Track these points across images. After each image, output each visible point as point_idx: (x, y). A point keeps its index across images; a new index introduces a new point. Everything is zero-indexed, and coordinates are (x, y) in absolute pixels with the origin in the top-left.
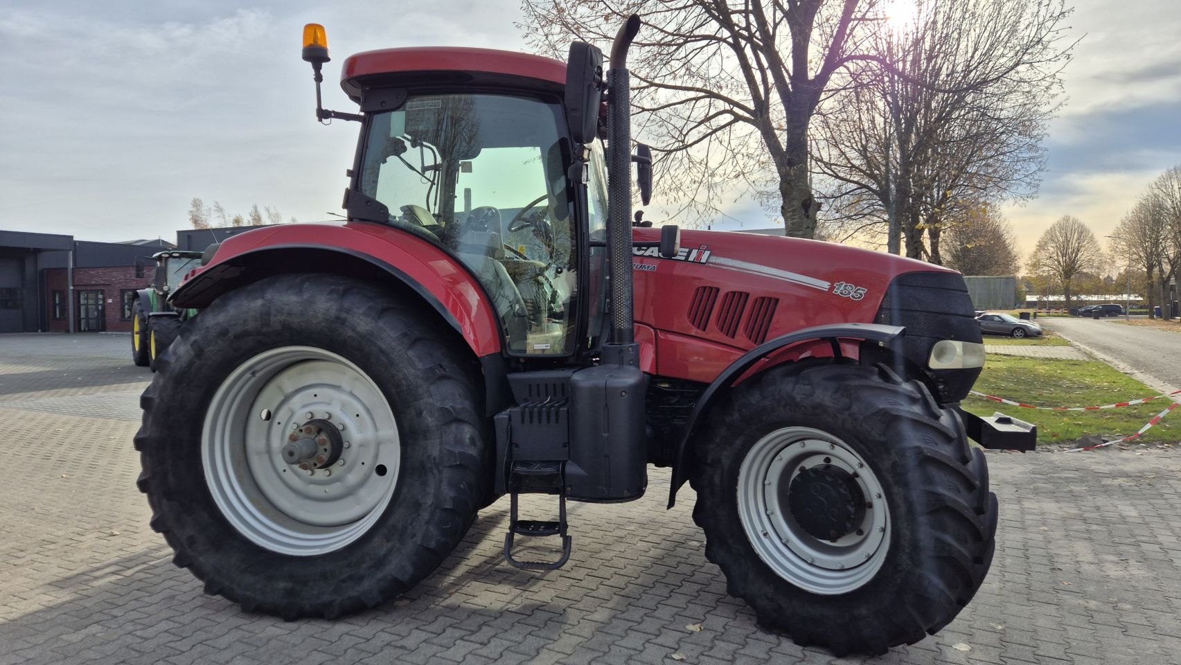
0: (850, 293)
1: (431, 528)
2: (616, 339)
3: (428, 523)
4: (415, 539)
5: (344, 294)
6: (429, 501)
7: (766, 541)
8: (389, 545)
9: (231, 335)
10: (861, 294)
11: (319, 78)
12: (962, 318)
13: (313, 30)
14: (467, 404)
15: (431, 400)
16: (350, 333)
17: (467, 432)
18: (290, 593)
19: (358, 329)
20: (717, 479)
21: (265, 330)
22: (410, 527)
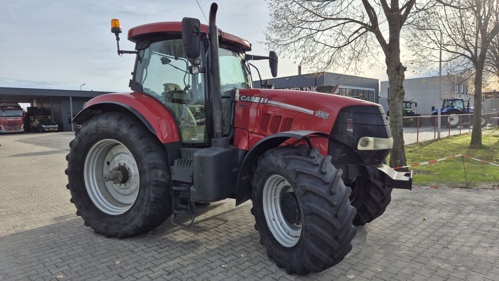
0: (322, 116)
1: (148, 208)
2: (215, 137)
3: (146, 206)
4: (142, 212)
5: (120, 120)
6: (146, 198)
7: (274, 223)
8: (135, 213)
9: (88, 134)
10: (327, 116)
11: (118, 39)
12: (374, 126)
13: (115, 22)
14: (161, 162)
15: (146, 160)
16: (121, 134)
17: (160, 172)
18: (106, 228)
19: (123, 133)
20: (256, 195)
21: (97, 133)
22: (141, 207)
